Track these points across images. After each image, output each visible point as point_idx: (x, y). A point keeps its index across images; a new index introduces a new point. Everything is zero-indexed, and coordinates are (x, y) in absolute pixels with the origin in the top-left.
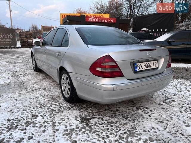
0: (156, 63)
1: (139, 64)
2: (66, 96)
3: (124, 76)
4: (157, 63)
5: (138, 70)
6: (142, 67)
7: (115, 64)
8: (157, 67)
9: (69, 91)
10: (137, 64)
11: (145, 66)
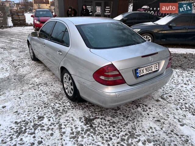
0: (156, 66)
1: (141, 69)
2: (68, 94)
3: (126, 83)
4: (158, 65)
5: (139, 75)
6: (143, 72)
7: (118, 73)
8: (158, 69)
9: (72, 91)
10: (139, 69)
11: (146, 70)
